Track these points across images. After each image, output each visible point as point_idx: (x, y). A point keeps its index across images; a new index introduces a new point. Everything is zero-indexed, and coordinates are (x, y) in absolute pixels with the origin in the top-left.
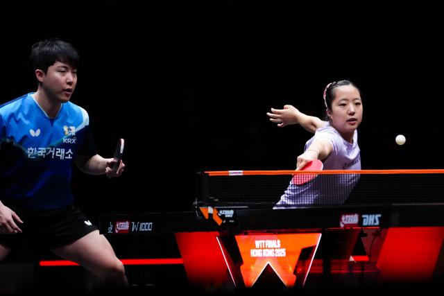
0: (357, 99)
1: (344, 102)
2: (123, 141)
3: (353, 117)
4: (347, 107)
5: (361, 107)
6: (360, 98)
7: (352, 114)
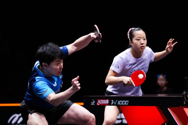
0: (144, 37)
1: (139, 38)
2: (96, 26)
3: (143, 45)
4: (140, 41)
5: (146, 40)
6: (145, 36)
7: (142, 44)
